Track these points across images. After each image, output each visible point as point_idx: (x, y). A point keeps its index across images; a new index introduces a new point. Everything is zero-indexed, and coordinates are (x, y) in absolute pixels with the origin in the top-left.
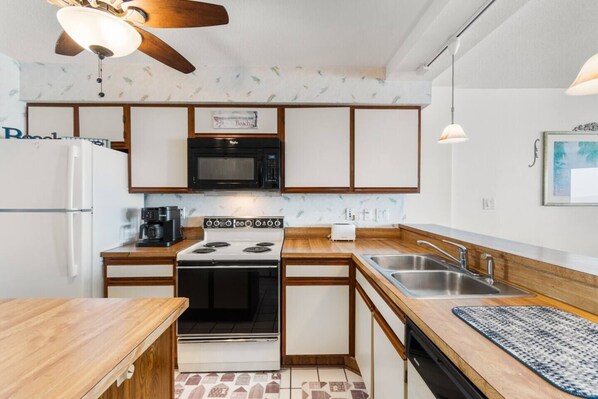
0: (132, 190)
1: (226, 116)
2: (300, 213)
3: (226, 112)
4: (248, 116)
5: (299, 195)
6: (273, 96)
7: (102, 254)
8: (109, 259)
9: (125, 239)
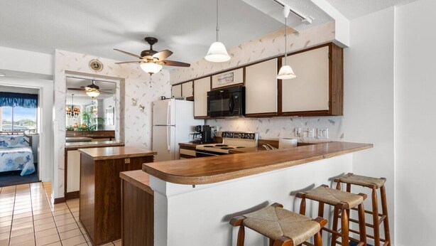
0: (196, 118)
1: (222, 77)
2: (268, 130)
3: (222, 76)
4: (230, 75)
5: (267, 119)
6: (239, 62)
7: (179, 144)
8: (182, 146)
9: (191, 140)
